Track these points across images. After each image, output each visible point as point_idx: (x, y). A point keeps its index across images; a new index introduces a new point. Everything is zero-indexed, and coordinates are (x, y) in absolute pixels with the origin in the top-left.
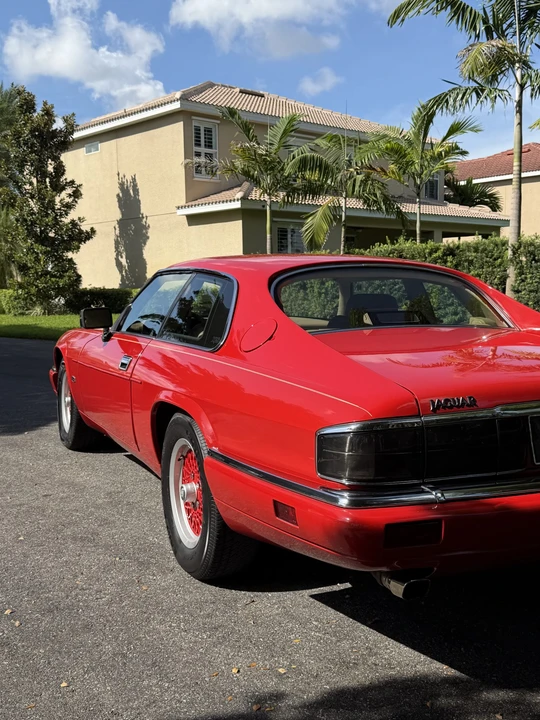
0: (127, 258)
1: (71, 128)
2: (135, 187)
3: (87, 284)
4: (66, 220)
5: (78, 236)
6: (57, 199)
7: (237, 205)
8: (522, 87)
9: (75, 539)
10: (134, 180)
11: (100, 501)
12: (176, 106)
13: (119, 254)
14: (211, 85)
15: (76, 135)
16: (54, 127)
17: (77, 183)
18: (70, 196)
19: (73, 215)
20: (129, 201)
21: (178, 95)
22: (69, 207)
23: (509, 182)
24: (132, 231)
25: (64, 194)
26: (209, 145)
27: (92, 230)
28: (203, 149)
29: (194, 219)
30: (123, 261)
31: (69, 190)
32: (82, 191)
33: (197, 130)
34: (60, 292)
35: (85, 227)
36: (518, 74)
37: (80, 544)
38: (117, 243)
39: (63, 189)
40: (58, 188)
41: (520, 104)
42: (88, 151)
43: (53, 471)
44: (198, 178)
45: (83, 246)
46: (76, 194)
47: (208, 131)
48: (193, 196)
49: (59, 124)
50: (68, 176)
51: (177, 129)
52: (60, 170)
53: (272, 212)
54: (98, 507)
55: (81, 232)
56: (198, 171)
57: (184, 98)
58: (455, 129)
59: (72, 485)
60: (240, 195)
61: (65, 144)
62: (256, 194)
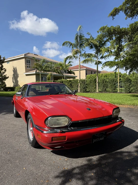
0: (15, 80)
1: (4, 59)
2: (16, 69)
3: (7, 86)
4: (3, 75)
5: (6, 78)
6: (2, 72)
7: (35, 73)
9: (17, 136)
10: (16, 68)
11: (20, 128)
12: (24, 56)
13: (13, 80)
14: (29, 53)
15: (5, 61)
16: (1, 59)
17: (5, 69)
18: (4, 71)
19: (5, 74)
20: (15, 71)
21: (24, 54)
22: (4, 73)
24: (16, 76)
25: (3, 71)
26: (29, 63)
27: (8, 77)
28: (28, 64)
29: (27, 75)
30: (14, 81)
31: (4, 70)
32: (6, 70)
33: (27, 60)
34: (2, 88)
35: (7, 76)
37: (19, 137)
38: (13, 78)
39: (3, 70)
40: (2, 69)
41: (80, 58)
42: (7, 63)
43: (9, 122)
44: (27, 68)
45: (6, 80)
46: (5, 71)
47: (29, 61)
48: (26, 71)
49: (2, 59)
50: (4, 67)
51: (24, 60)
52: (2, 66)
53: (41, 74)
54: (20, 129)
55: (6, 77)
56: (27, 67)
57: (25, 55)
58: (70, 62)
59: (14, 124)
60: (35, 71)
61: (3, 62)
62: (38, 71)
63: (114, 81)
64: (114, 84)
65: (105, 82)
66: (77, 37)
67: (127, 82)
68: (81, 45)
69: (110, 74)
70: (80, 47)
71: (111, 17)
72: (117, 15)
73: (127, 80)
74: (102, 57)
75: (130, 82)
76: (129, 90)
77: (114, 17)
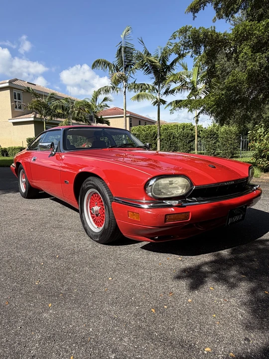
7: (32, 119)
8: (126, 88)
12: (7, 85)
21: (8, 81)
23: (123, 117)
26: (19, 99)
28: (17, 100)
29: (15, 124)
33: (15, 93)
36: (124, 84)
41: (125, 92)
44: (16, 110)
47: (19, 95)
48: (14, 116)
51: (8, 92)
53: (46, 122)
56: (16, 107)
57: (10, 82)
58: (105, 99)
60: (33, 116)
62: (38, 116)
63: (188, 136)
64: (189, 143)
65: (173, 138)
66: (120, 50)
67: (211, 138)
68: (127, 66)
69: (174, 126)
70: (125, 71)
71: (191, 14)
72: (201, 11)
73: (211, 135)
74: (166, 92)
75: (216, 138)
76: (214, 153)
77: (196, 14)
